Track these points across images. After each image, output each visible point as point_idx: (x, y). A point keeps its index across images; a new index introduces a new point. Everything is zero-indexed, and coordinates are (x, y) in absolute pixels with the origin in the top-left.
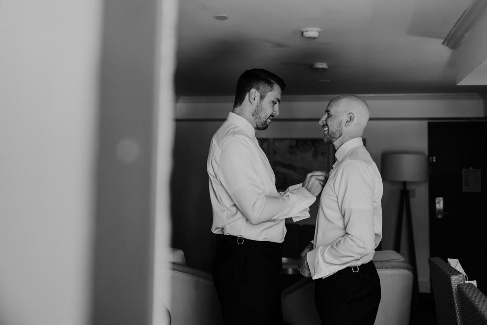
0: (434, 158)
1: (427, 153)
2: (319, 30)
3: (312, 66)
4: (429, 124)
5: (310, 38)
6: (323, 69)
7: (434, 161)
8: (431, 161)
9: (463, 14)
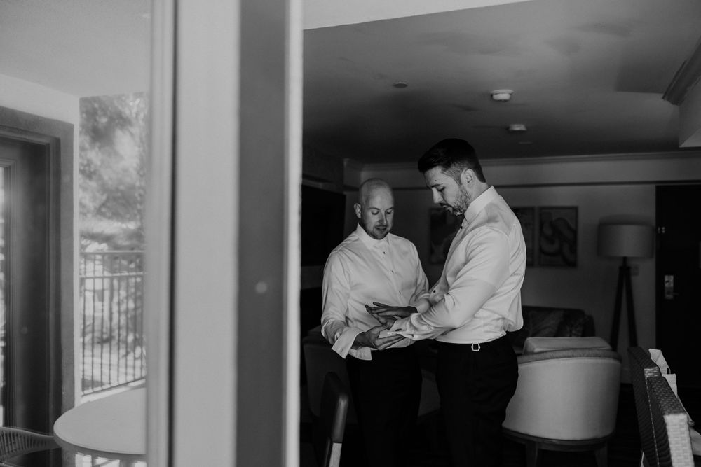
0: (663, 228)
1: (654, 223)
2: (510, 91)
3: (508, 128)
4: (658, 189)
5: (500, 101)
6: (520, 132)
7: (663, 232)
8: (659, 232)
9: (682, 66)
